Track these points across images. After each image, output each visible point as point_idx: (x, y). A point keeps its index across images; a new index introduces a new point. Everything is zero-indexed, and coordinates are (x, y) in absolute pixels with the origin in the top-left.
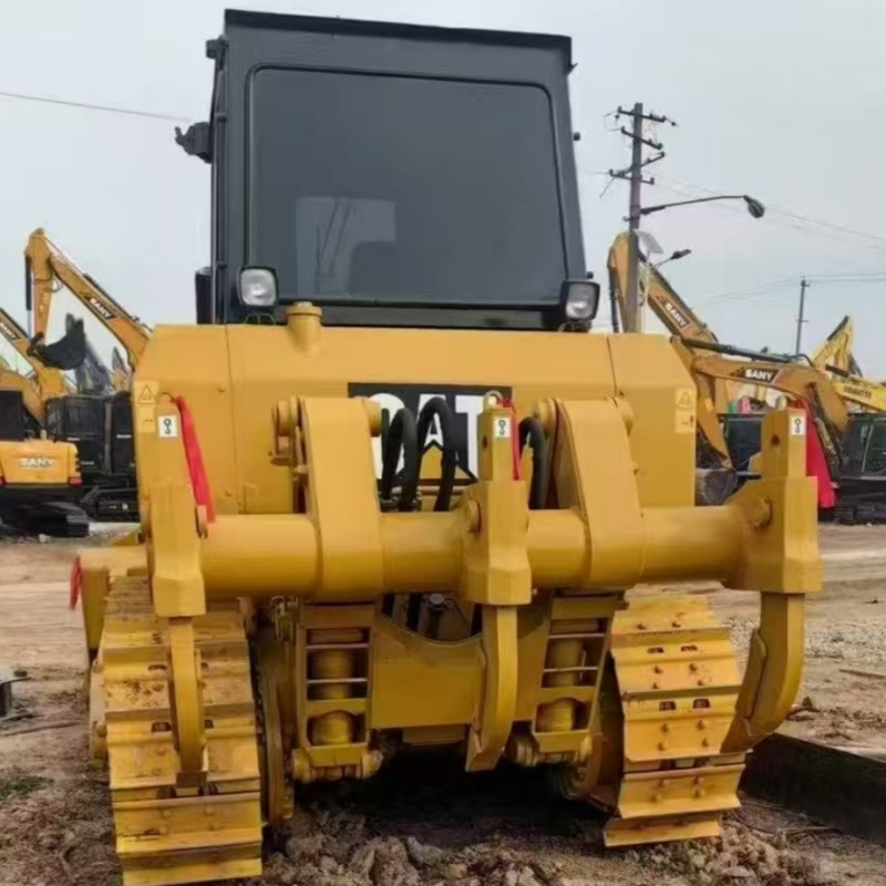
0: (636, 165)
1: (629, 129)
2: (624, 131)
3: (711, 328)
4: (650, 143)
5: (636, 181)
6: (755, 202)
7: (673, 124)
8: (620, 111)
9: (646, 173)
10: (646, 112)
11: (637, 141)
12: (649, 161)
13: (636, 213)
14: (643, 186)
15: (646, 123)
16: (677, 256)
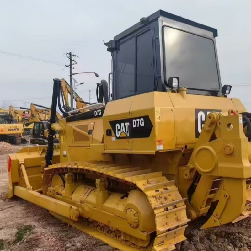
0: (71, 65)
1: (69, 57)
2: (68, 57)
3: (82, 99)
4: (73, 60)
5: (71, 68)
6: (97, 74)
7: (78, 57)
8: (67, 53)
9: (73, 66)
10: (72, 54)
11: (71, 60)
12: (74, 64)
13: (71, 75)
14: (73, 69)
15: (72, 56)
16: (81, 84)
